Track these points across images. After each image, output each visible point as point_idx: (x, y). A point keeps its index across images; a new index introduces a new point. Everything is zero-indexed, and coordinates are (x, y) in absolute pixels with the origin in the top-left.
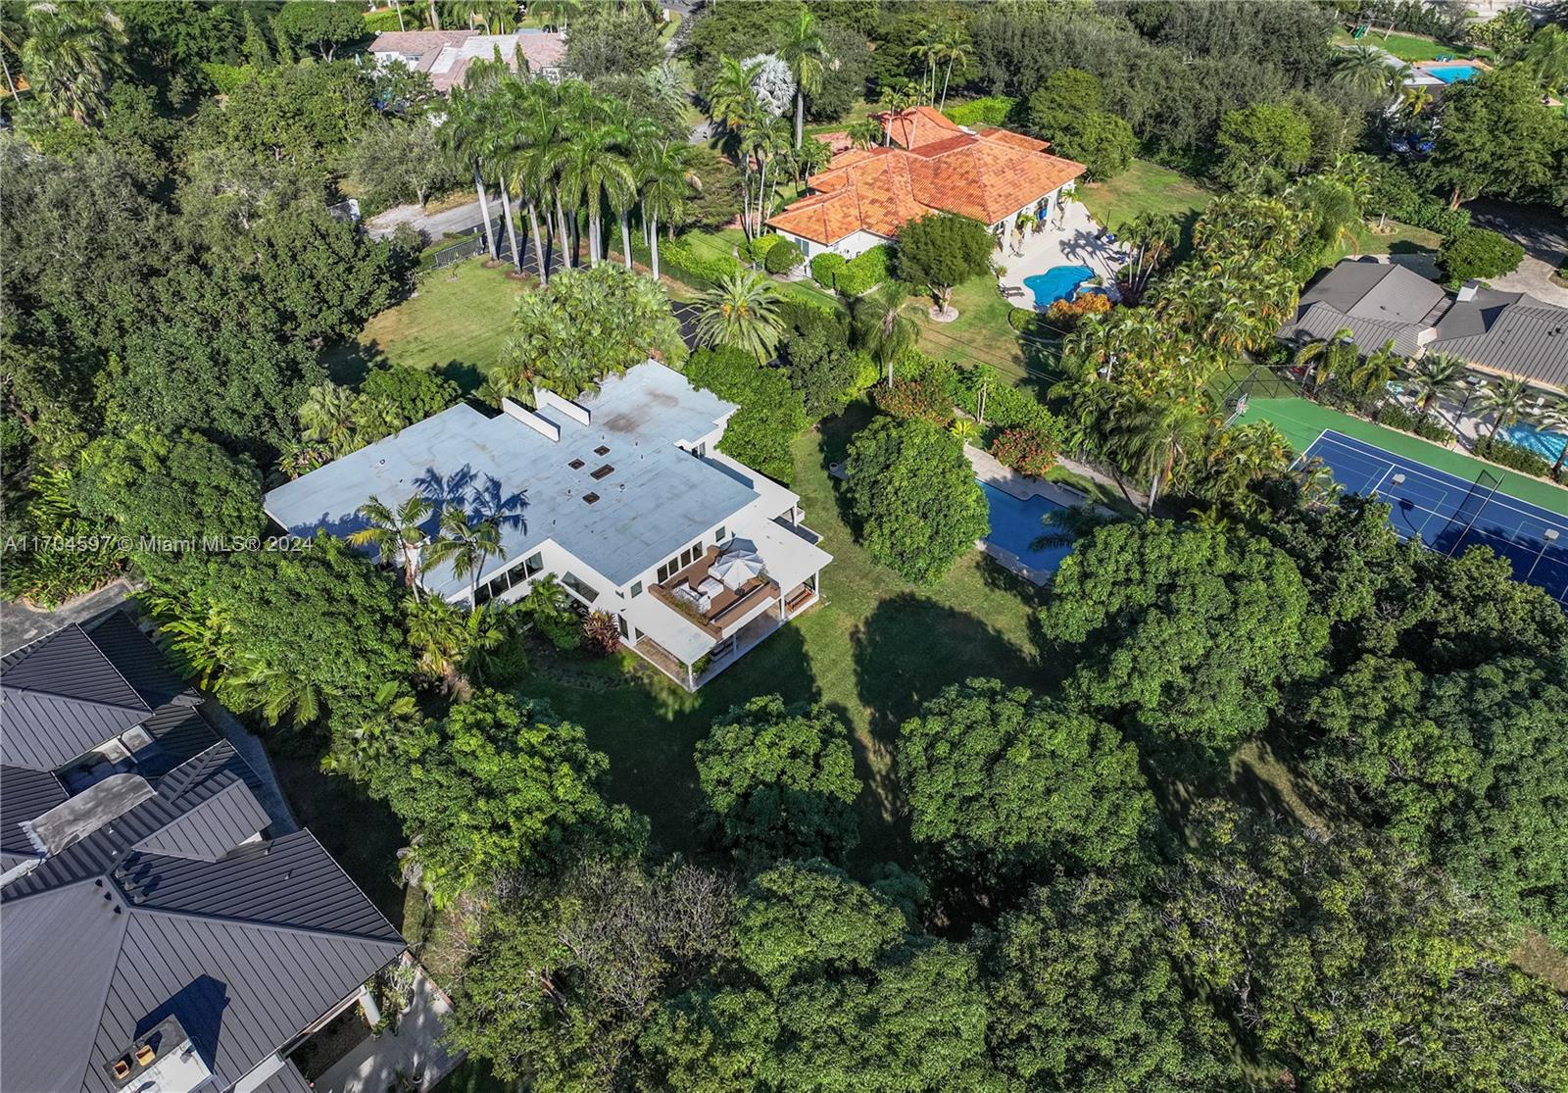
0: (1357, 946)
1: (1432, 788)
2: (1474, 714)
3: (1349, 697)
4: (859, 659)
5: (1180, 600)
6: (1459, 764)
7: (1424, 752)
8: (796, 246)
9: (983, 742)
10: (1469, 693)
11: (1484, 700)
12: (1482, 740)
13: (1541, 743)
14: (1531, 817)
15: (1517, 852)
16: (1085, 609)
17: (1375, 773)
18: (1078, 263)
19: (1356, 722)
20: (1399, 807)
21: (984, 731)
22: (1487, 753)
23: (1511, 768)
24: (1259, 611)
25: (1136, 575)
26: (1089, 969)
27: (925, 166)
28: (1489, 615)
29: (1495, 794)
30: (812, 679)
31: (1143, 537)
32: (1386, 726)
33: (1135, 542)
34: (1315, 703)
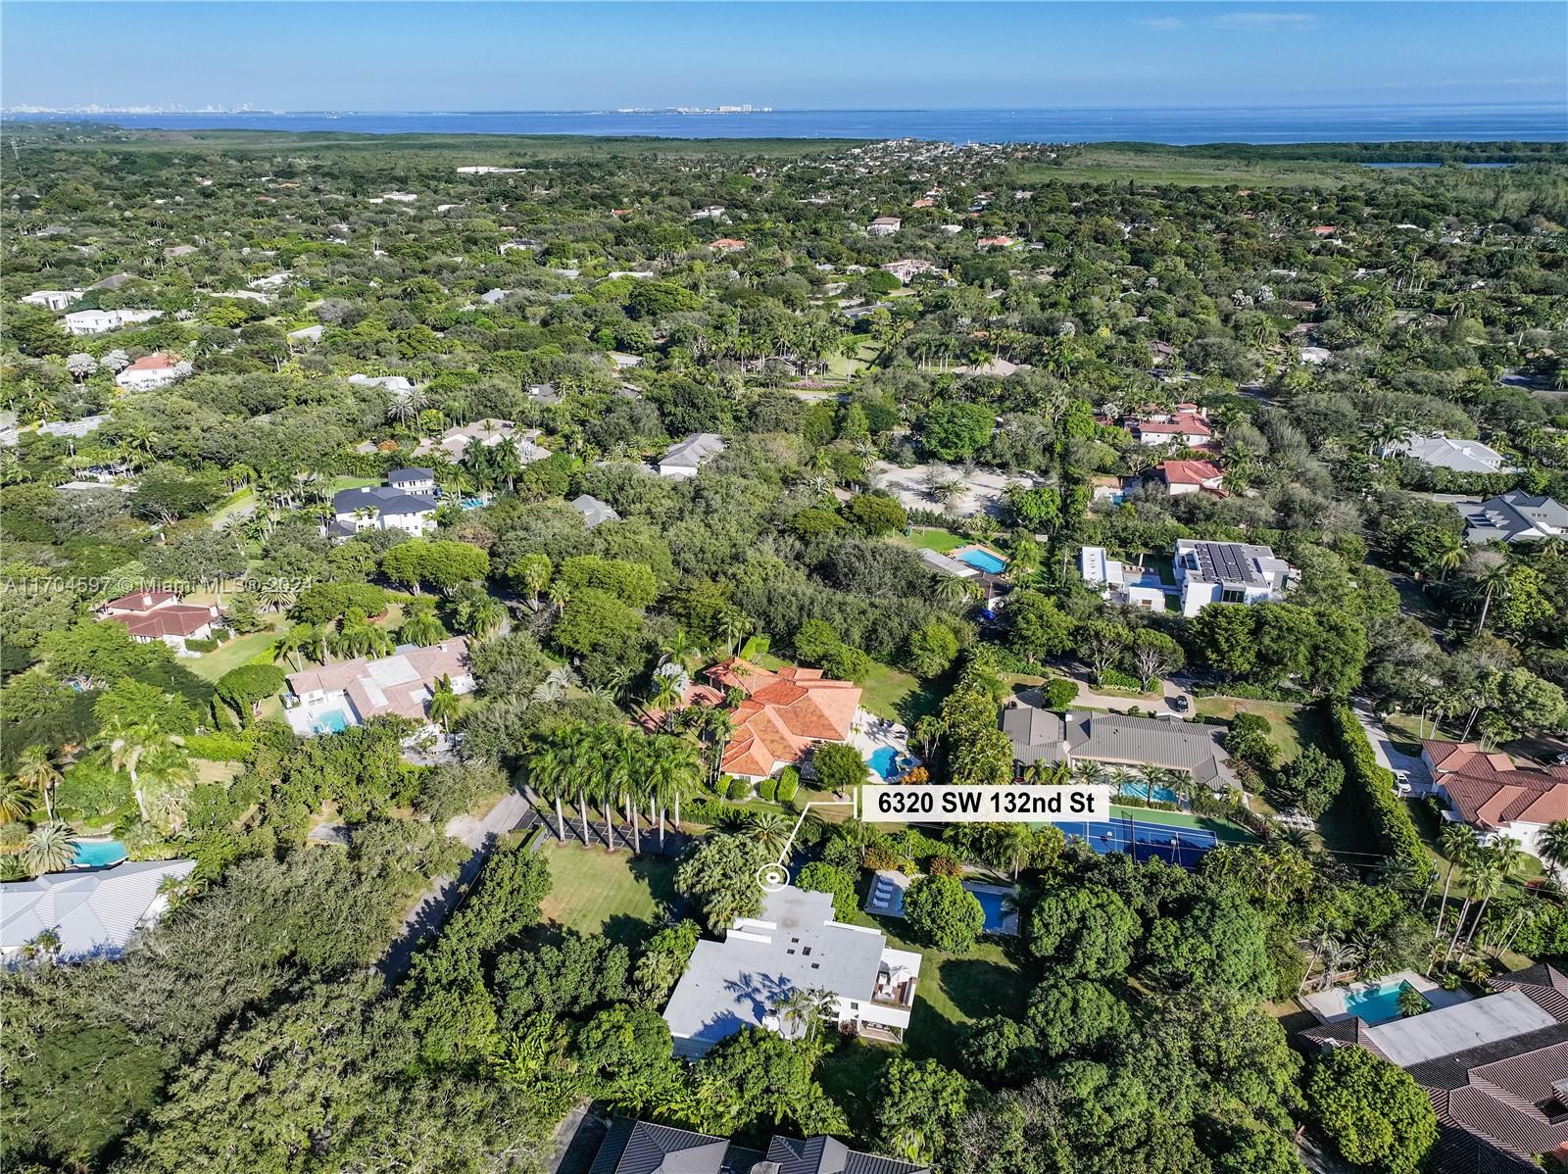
0: (1220, 1019)
1: (1200, 963)
2: (1200, 930)
3: (1159, 939)
4: (952, 999)
5: (1091, 923)
6: (1206, 951)
7: (1193, 950)
8: (741, 781)
9: (1065, 1005)
10: (1195, 923)
11: (1202, 923)
12: (1208, 939)
13: (1224, 932)
14: (1233, 960)
15: (1234, 975)
16: (1052, 940)
17: (1180, 964)
18: (883, 745)
19: (1166, 948)
20: (1192, 974)
21: (1064, 1000)
22: (1211, 943)
23: (1220, 945)
24: (1118, 916)
25: (1065, 917)
26: (1155, 1062)
27: (787, 711)
28: (1181, 888)
29: (1219, 956)
30: (941, 1016)
31: (1063, 900)
32: (1177, 946)
33: (1061, 904)
34: (1149, 946)
